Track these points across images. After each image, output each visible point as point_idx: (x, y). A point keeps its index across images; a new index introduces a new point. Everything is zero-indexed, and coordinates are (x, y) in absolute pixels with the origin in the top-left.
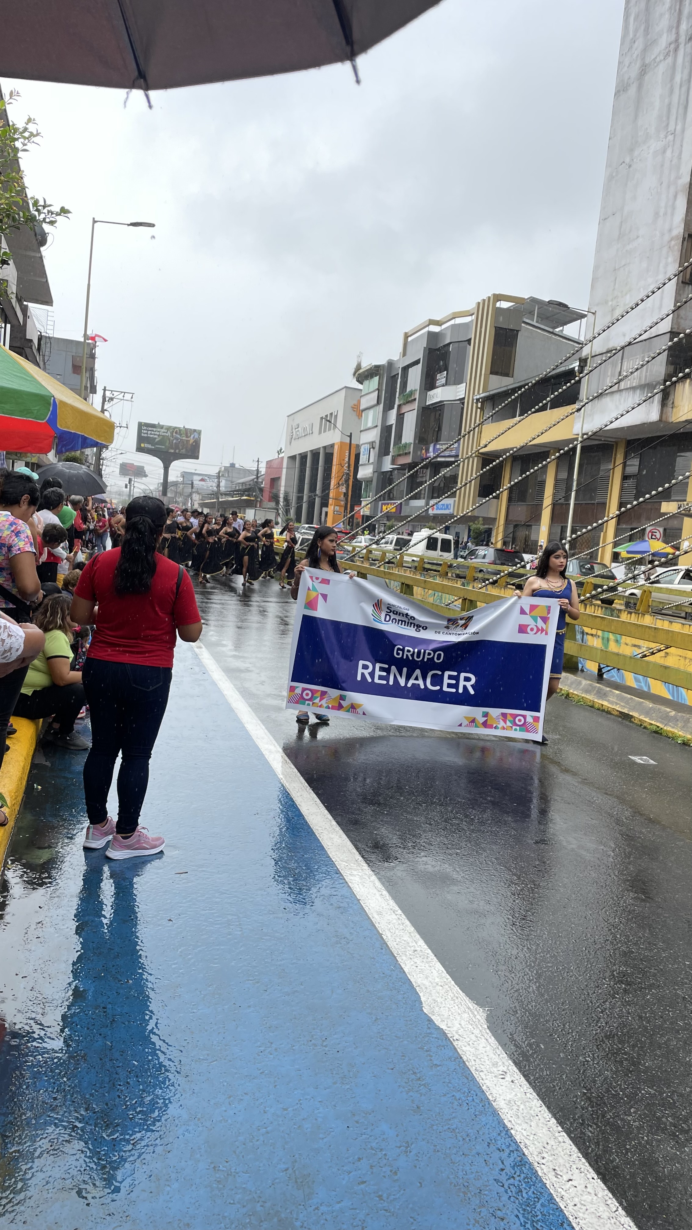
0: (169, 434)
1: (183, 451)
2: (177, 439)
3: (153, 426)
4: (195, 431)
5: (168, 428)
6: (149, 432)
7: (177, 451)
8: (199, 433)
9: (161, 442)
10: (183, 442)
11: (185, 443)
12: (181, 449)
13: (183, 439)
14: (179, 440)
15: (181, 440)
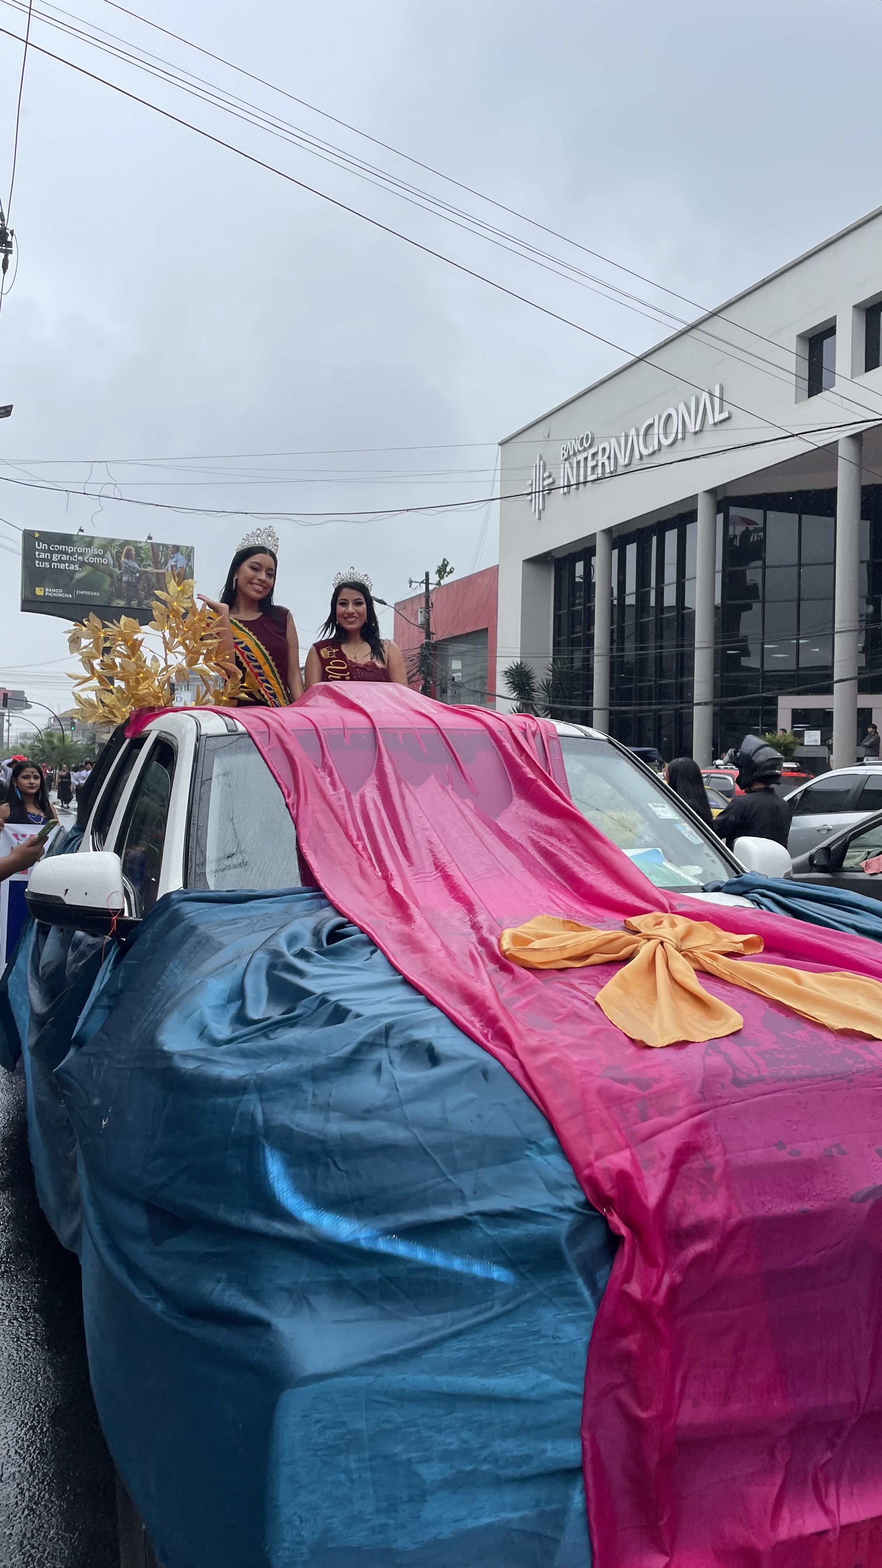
0: (109, 559)
2: (131, 571)
3: (66, 539)
5: (106, 545)
6: (55, 557)
7: (134, 604)
9: (84, 583)
10: (148, 580)
11: (154, 580)
12: (143, 596)
13: (146, 572)
14: (138, 575)
15: (141, 573)
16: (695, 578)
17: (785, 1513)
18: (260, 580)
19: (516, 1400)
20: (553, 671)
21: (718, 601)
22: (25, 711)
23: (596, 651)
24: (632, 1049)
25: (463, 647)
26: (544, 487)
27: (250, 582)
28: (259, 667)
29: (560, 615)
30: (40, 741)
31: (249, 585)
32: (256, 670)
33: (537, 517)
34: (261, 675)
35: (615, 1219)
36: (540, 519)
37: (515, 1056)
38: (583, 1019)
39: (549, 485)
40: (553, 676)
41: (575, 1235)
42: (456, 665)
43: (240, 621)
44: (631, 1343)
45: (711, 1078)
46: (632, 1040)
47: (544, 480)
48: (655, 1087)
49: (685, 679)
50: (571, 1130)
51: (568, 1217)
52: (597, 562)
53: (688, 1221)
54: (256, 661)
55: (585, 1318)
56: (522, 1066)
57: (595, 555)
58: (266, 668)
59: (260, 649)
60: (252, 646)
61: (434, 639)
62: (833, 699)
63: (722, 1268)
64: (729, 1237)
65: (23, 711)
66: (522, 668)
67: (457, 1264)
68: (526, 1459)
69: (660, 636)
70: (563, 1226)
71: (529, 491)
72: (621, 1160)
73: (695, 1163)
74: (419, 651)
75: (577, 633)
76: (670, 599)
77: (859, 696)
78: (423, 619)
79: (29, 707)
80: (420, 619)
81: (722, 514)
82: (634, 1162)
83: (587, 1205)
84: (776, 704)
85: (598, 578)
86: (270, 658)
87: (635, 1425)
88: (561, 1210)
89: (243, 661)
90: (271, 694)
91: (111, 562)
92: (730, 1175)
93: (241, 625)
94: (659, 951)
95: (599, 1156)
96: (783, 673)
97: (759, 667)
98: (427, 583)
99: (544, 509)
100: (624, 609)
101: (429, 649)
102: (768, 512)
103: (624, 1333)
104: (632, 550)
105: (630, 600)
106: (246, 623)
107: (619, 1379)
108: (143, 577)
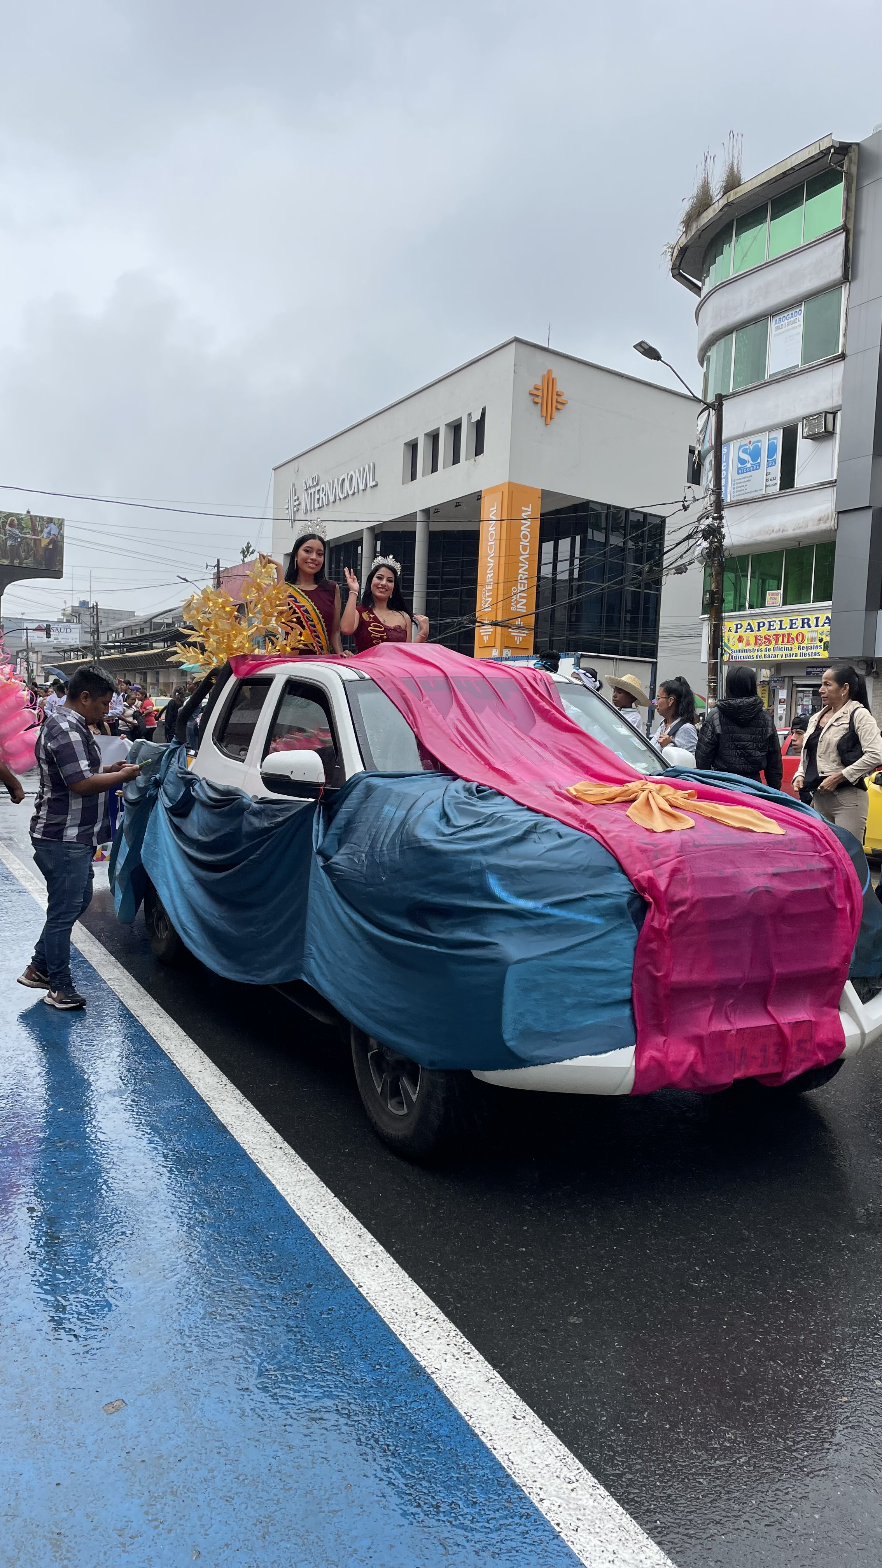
10: (28, 544)
11: (32, 544)
12: (23, 557)
13: (26, 538)
14: (19, 540)
15: (23, 539)
17: (713, 1022)
18: (311, 559)
19: (605, 971)
24: (647, 833)
27: (305, 561)
28: (314, 626)
31: (306, 565)
32: (312, 628)
33: (291, 525)
34: (315, 631)
35: (647, 896)
36: (292, 527)
37: (598, 833)
38: (623, 822)
41: (630, 903)
43: (303, 591)
44: (653, 946)
45: (683, 845)
46: (647, 829)
48: (661, 846)
50: (626, 862)
51: (628, 896)
53: (676, 898)
54: (312, 621)
55: (633, 937)
56: (602, 837)
58: (319, 627)
59: (316, 612)
60: (310, 609)
63: (690, 918)
64: (694, 905)
67: (581, 917)
68: (608, 996)
70: (624, 900)
72: (650, 873)
73: (679, 876)
82: (654, 874)
83: (635, 891)
86: (322, 620)
87: (655, 978)
88: (624, 893)
89: (303, 620)
90: (320, 647)
92: (693, 880)
93: (303, 594)
94: (650, 795)
95: (640, 871)
99: (294, 521)
103: (651, 941)
106: (306, 592)
107: (648, 961)
108: (24, 542)
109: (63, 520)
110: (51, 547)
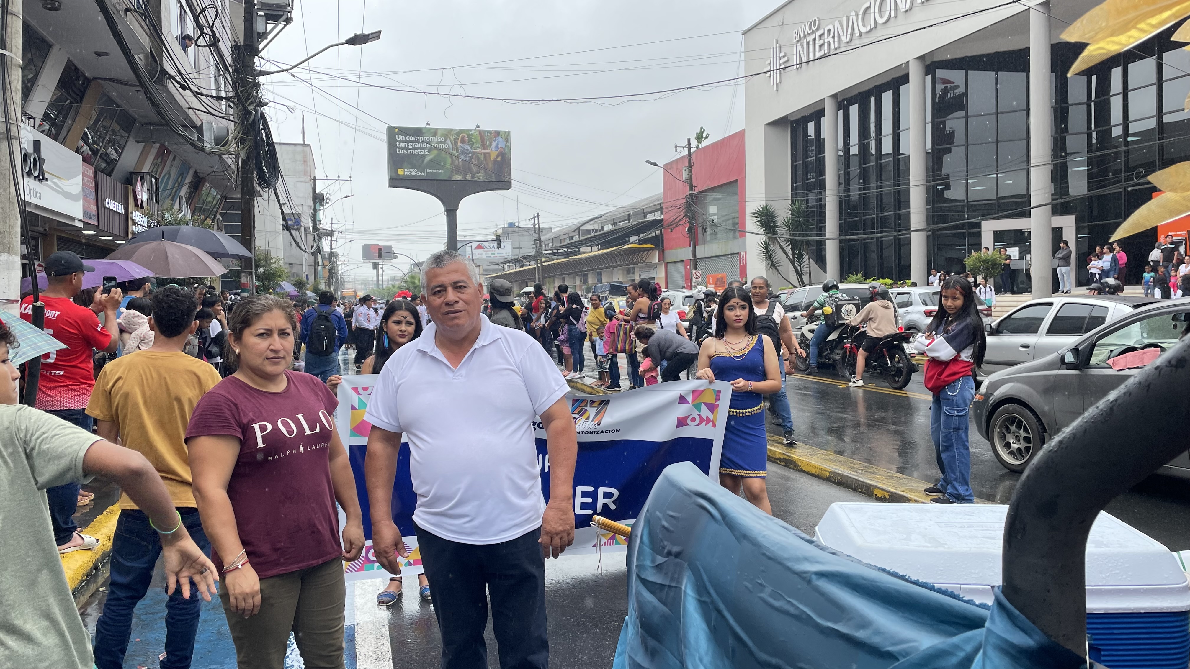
0: (449, 145)
1: (481, 176)
2: (465, 153)
3: (418, 132)
4: (498, 133)
5: (447, 133)
6: (411, 146)
7: (469, 177)
8: (507, 136)
9: (435, 163)
10: (478, 158)
11: (482, 158)
12: (475, 171)
13: (476, 153)
14: (470, 155)
15: (473, 153)
16: (909, 129)
20: (792, 210)
21: (929, 146)
22: (393, 261)
23: (827, 193)
25: (718, 195)
26: (780, 65)
29: (796, 166)
30: (406, 282)
33: (775, 89)
36: (777, 90)
39: (784, 63)
40: (792, 214)
42: (713, 210)
47: (780, 59)
49: (901, 211)
52: (826, 122)
57: (824, 116)
61: (696, 191)
62: (1030, 221)
65: (392, 261)
66: (767, 209)
69: (880, 177)
71: (768, 69)
74: (684, 200)
75: (810, 179)
76: (887, 147)
77: (1053, 218)
78: (687, 176)
79: (396, 257)
80: (685, 175)
81: (930, 76)
84: (980, 227)
85: (826, 132)
91: (451, 146)
96: (984, 202)
97: (964, 198)
98: (689, 146)
99: (780, 82)
100: (849, 159)
101: (692, 199)
102: (969, 72)
104: (854, 110)
105: (854, 150)
108: (474, 157)
109: (509, 132)
110: (499, 159)
